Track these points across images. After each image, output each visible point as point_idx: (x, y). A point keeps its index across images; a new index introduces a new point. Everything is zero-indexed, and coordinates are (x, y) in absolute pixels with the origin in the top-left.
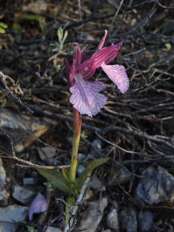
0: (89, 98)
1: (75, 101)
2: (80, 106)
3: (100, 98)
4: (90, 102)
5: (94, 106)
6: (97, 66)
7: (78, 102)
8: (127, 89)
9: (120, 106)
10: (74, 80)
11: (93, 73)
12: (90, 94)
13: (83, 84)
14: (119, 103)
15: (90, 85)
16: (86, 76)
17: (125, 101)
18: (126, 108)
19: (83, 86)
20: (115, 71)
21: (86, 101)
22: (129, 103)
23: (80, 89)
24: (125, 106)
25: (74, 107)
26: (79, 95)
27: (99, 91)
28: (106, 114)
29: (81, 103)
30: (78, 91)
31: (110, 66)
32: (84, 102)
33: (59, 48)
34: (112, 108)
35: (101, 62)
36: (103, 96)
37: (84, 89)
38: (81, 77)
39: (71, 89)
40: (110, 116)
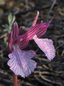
0: (23, 63)
1: (12, 64)
2: (15, 68)
3: (32, 64)
4: (24, 66)
5: (26, 69)
6: (30, 39)
7: (14, 65)
8: (53, 57)
9: (53, 76)
10: (13, 49)
11: (27, 44)
12: (24, 60)
13: (19, 52)
14: (52, 74)
15: (24, 53)
16: (22, 46)
17: (57, 72)
18: (58, 78)
19: (19, 53)
20: (45, 43)
21: (20, 65)
22: (61, 74)
23: (16, 56)
24: (58, 76)
25: (10, 68)
26: (15, 60)
27: (32, 57)
28: (42, 82)
29: (16, 66)
30: (15, 57)
31: (41, 40)
32: (19, 66)
33: (9, 28)
34: (48, 77)
35: (33, 35)
36: (34, 61)
37: (20, 56)
38: (18, 47)
39: (9, 55)
40: (46, 83)
